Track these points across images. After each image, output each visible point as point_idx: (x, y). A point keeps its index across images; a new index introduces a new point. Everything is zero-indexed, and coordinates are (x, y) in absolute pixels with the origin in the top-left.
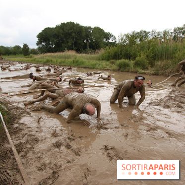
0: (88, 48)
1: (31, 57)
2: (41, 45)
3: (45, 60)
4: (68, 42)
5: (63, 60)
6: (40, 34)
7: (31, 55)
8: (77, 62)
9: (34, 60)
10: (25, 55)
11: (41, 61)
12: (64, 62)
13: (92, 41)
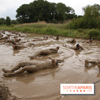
0: (54, 19)
1: (12, 26)
2: (19, 18)
3: (23, 29)
4: (39, 15)
5: (39, 29)
6: (18, 9)
7: (12, 25)
8: (51, 31)
9: (16, 29)
10: (8, 25)
11: (20, 30)
12: (39, 31)
13: (56, 13)
